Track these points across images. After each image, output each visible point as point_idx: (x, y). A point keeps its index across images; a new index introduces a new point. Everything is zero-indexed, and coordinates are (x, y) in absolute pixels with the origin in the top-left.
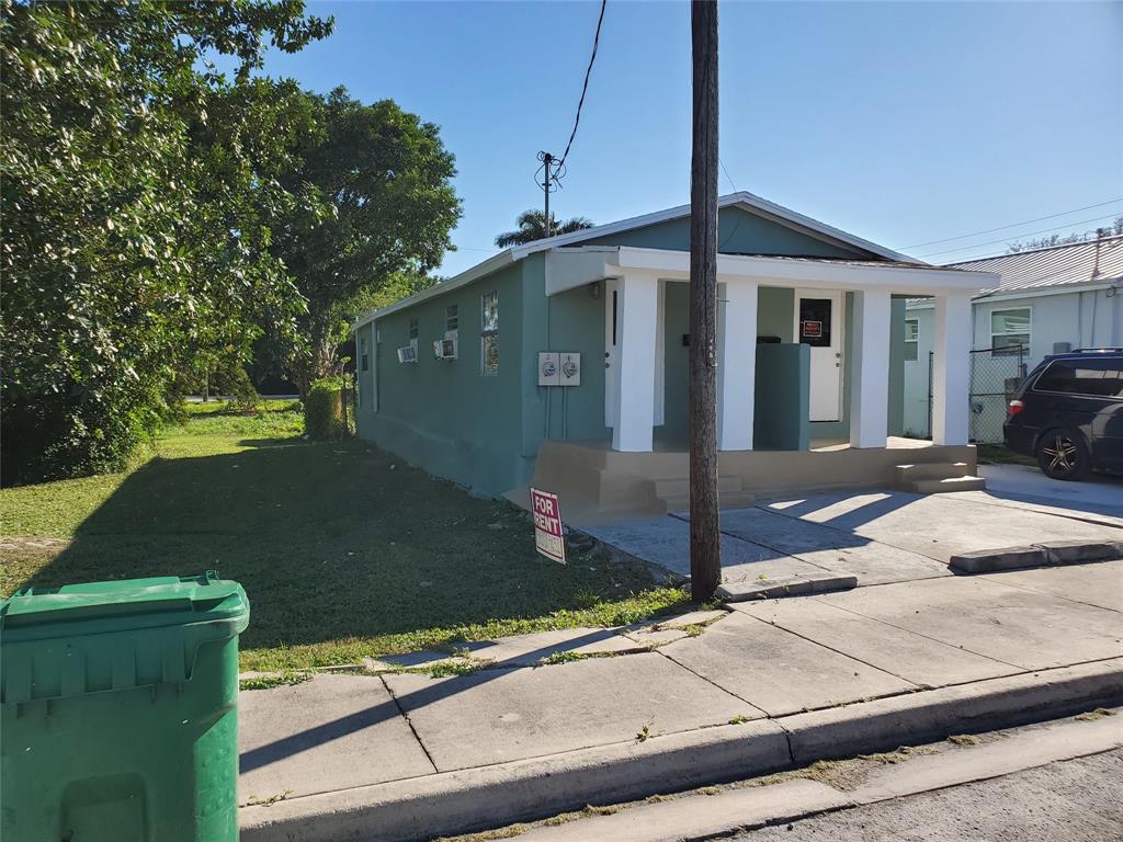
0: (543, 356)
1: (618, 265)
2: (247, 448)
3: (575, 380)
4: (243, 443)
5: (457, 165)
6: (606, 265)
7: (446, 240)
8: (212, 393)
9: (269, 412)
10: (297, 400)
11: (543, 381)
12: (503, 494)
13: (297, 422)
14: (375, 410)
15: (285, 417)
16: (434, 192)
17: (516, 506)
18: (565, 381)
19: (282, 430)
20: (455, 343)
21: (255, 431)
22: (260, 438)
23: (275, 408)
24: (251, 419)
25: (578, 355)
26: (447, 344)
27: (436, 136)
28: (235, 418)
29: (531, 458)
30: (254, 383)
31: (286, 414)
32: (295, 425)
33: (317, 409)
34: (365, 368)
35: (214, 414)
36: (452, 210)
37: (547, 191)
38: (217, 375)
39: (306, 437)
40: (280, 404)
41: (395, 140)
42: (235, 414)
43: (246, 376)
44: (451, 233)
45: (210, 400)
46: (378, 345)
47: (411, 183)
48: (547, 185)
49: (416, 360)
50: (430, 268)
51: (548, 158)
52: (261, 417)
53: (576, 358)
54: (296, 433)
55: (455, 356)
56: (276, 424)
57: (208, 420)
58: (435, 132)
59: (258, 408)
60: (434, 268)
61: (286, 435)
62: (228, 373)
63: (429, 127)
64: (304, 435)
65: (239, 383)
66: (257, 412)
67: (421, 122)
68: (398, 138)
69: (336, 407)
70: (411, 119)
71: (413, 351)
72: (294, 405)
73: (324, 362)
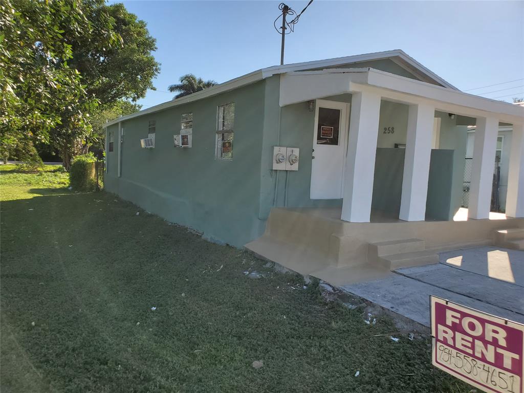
0: (276, 149)
1: (367, 84)
2: (36, 195)
3: (295, 167)
4: (32, 191)
5: (157, 45)
6: (351, 83)
7: (150, 83)
8: (10, 159)
9: (46, 172)
10: (61, 166)
11: (276, 167)
12: (245, 246)
13: (64, 179)
14: (119, 175)
15: (56, 176)
16: (145, 58)
17: (260, 256)
18: (289, 167)
19: (54, 183)
20: (190, 138)
21: (38, 183)
22: (41, 188)
23: (48, 169)
24: (35, 175)
25: (298, 149)
26: (184, 138)
27: (145, 28)
28: (24, 175)
29: (264, 220)
30: (40, 155)
31: (56, 173)
32: (63, 180)
33: (78, 173)
34: (111, 149)
35: (12, 172)
36: (154, 68)
37: (283, 34)
38: (17, 150)
39: (70, 188)
40: (51, 167)
41: (124, 27)
42: (24, 172)
43: (36, 152)
44: (153, 80)
45: (8, 163)
46: (122, 137)
47: (133, 51)
48: (284, 28)
49: (153, 147)
50: (138, 97)
51: (286, 9)
52: (41, 175)
53: (297, 152)
54: (63, 185)
55: (190, 145)
56: (51, 179)
57: (8, 175)
58: (145, 26)
59: (39, 169)
60: (141, 98)
61: (58, 186)
62: (24, 149)
63: (142, 22)
64: (69, 187)
65: (31, 155)
66: (38, 171)
67: (138, 19)
68: (126, 26)
69: (91, 172)
70: (132, 16)
71: (151, 141)
72: (60, 168)
73: (78, 145)
